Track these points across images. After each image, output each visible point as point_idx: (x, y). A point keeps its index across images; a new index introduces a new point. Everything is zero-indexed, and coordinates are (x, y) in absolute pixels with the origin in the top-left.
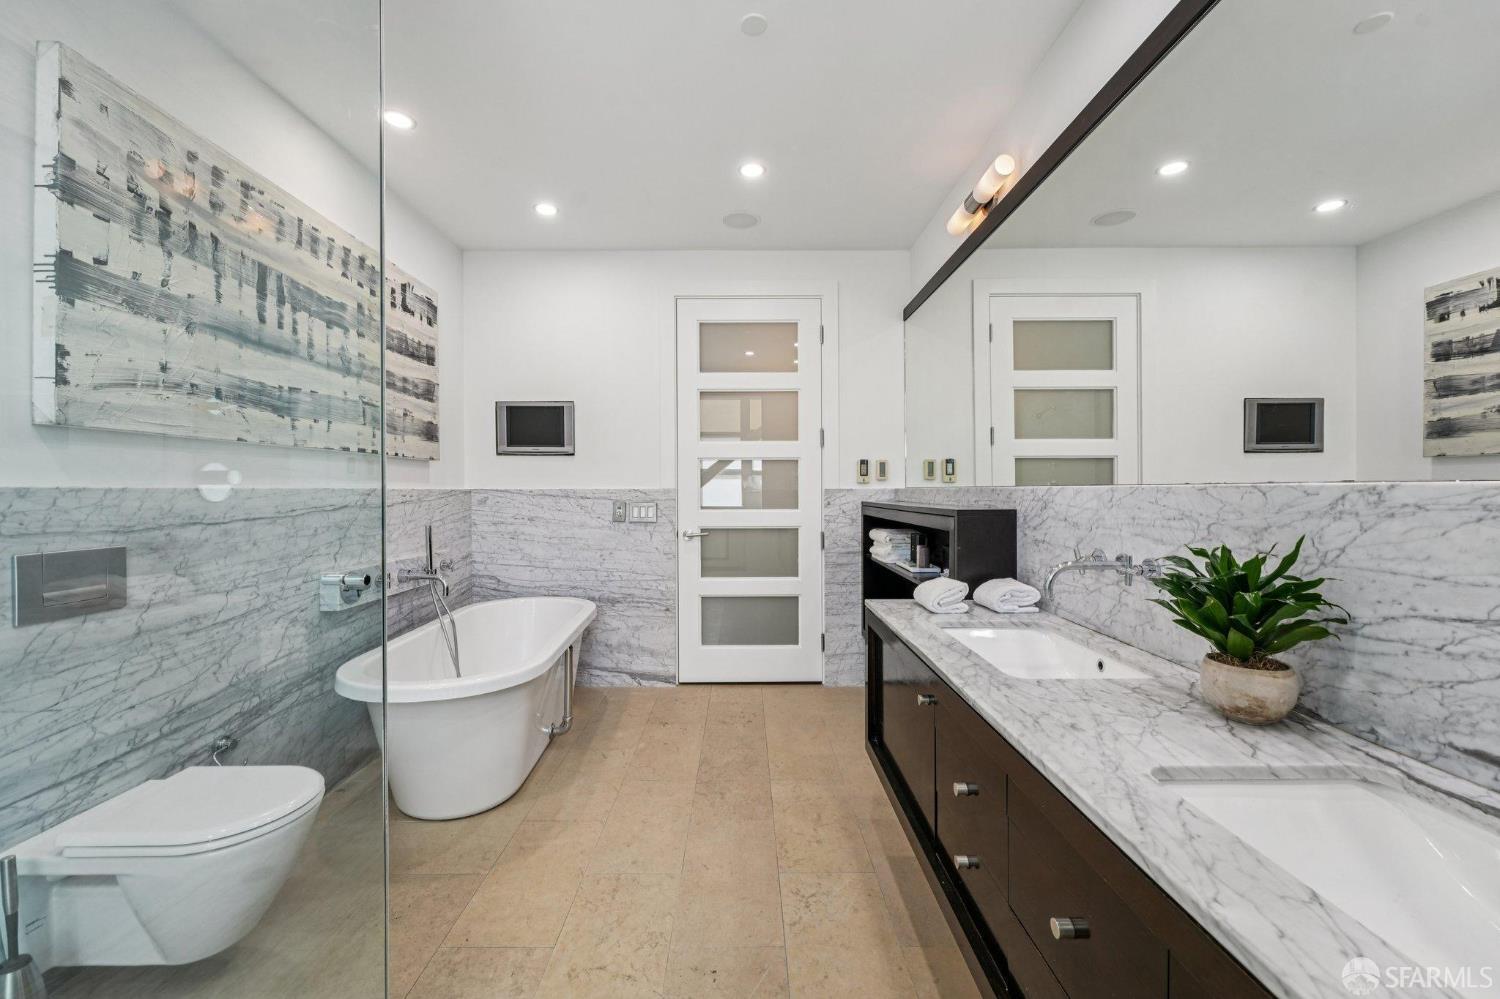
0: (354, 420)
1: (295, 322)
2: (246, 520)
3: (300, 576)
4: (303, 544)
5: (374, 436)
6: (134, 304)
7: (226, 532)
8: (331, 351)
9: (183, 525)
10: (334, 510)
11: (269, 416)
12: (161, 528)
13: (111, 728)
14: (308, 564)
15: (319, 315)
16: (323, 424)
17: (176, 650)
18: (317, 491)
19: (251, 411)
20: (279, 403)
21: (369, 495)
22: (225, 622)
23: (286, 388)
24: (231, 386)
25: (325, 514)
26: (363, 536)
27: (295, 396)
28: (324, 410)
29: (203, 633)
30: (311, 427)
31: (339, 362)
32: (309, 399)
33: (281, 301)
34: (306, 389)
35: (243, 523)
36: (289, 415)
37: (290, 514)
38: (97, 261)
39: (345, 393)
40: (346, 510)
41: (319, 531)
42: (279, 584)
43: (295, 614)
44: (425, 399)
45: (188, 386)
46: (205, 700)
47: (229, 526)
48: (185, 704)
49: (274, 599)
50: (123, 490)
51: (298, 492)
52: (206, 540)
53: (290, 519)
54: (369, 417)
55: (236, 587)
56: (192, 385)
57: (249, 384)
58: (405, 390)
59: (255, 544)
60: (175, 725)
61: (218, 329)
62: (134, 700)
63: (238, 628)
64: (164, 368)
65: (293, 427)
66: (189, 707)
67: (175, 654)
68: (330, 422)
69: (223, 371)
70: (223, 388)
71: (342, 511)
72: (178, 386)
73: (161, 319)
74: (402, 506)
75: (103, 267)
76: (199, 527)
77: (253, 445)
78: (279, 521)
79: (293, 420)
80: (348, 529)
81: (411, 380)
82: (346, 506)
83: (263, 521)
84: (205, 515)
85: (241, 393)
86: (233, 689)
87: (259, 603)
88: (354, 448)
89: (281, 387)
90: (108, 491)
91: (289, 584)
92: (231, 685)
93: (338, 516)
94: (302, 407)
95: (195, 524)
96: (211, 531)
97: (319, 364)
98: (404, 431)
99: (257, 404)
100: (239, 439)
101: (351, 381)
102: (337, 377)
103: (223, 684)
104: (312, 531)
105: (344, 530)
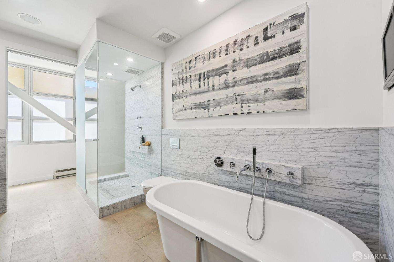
0: (232, 103)
1: (208, 82)
2: (198, 136)
3: (212, 153)
4: (213, 145)
5: (242, 107)
6: (179, 98)
7: (194, 139)
8: (221, 84)
9: (187, 136)
10: (224, 135)
11: (202, 110)
12: (184, 136)
13: (178, 168)
14: (214, 150)
15: (216, 75)
16: (218, 108)
17: (186, 160)
18: (217, 129)
19: (198, 110)
20: (205, 106)
21: (241, 131)
22: (194, 158)
23: (206, 101)
24: (194, 106)
25: (221, 137)
26: (238, 146)
27: (209, 102)
28: (218, 104)
29: (190, 159)
30: (214, 110)
31: (224, 85)
32: (213, 102)
33: (204, 79)
34: (212, 99)
35: (197, 137)
36: (207, 108)
37: (209, 136)
38: (176, 93)
39: (227, 95)
40: (230, 136)
41: (218, 142)
42: (206, 154)
43: (210, 164)
44: (292, 75)
45: (187, 109)
46: (190, 173)
47: (195, 137)
48: (187, 171)
49: (204, 157)
50: (180, 129)
51: (211, 130)
52: (191, 140)
53: (209, 137)
54: (238, 101)
55: (196, 151)
56: (187, 108)
57: (197, 104)
58: (265, 80)
59: (200, 142)
60: (186, 174)
61: (191, 95)
62: (181, 166)
63: (196, 161)
64: (183, 107)
65: (208, 112)
66: (188, 172)
67: (186, 161)
68: (220, 107)
69: (192, 103)
70: (192, 107)
71: (228, 136)
72: (185, 109)
73: (183, 98)
74: (266, 137)
75: (176, 94)
76: (190, 137)
77: (199, 118)
78: (206, 137)
79: (208, 110)
80: (230, 143)
81: (270, 72)
82: (230, 134)
83: (202, 137)
84: (191, 134)
85: (196, 107)
86: (195, 174)
87: (201, 157)
88: (231, 113)
89: (205, 102)
90: (178, 129)
91: (208, 155)
92: (195, 173)
93: (226, 138)
94: (211, 105)
95: (189, 136)
96: (192, 138)
97: (216, 90)
98: (265, 100)
99: (199, 108)
100: (196, 117)
101: (230, 90)
102: (224, 91)
103: (193, 172)
104: (215, 141)
105: (228, 143)
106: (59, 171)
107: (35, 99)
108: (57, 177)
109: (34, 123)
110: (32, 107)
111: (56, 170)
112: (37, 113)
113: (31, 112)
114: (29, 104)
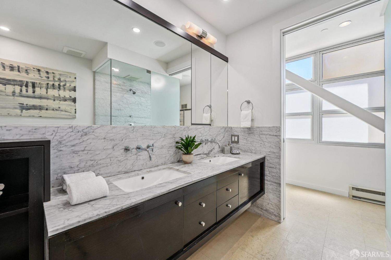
106: (358, 190)
107: (325, 89)
108: (353, 196)
109: (323, 119)
110: (321, 99)
111: (353, 187)
112: (327, 106)
113: (320, 106)
114: (319, 97)
